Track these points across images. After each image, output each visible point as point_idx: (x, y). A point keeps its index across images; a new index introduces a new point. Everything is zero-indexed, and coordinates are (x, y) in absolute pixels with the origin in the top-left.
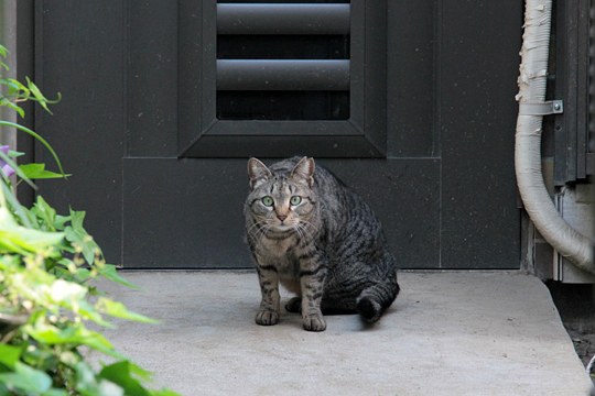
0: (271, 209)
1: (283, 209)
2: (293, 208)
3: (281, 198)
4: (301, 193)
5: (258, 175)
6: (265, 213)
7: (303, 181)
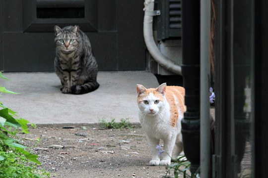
0: (63, 43)
1: (67, 44)
2: (71, 43)
3: (67, 40)
4: (74, 38)
5: (58, 32)
6: (60, 45)
7: (75, 34)
